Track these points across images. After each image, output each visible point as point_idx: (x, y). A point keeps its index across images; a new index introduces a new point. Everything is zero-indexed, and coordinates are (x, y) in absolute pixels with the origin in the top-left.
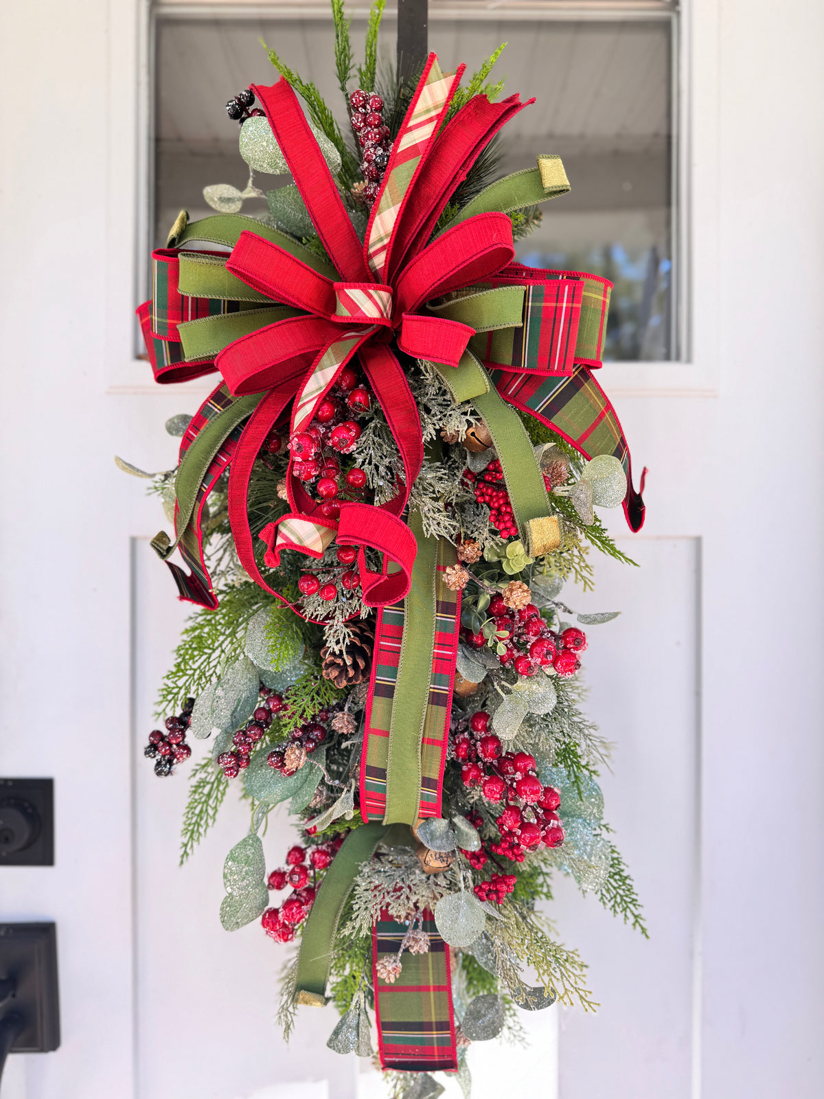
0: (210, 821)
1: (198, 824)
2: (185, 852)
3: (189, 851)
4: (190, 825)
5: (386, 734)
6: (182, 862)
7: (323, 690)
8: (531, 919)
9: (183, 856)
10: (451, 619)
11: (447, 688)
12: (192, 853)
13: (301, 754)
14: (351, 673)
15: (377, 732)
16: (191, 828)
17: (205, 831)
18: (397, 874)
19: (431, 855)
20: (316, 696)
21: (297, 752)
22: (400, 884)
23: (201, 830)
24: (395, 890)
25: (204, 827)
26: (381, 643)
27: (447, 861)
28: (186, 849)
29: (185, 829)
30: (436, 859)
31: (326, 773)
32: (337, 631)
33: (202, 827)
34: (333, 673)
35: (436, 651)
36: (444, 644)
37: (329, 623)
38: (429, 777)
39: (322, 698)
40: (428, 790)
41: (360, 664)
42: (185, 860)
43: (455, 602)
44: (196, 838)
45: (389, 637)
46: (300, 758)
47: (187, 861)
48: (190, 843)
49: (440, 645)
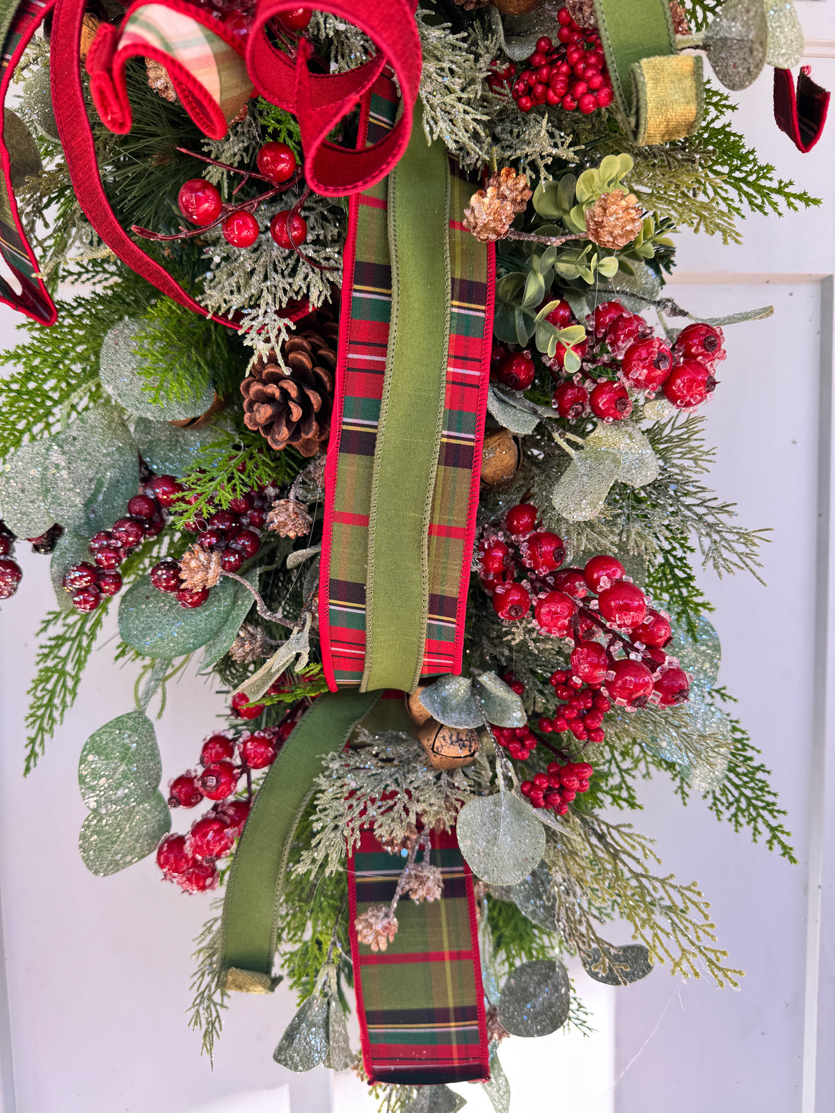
0: (69, 699)
1: (50, 704)
2: (33, 751)
3: (38, 749)
4: (39, 707)
5: (364, 521)
6: (28, 769)
7: (250, 465)
8: (612, 838)
9: (29, 757)
10: (478, 312)
11: (472, 436)
12: (43, 753)
13: (209, 562)
14: (297, 413)
15: (347, 518)
16: (40, 713)
17: (62, 715)
18: (386, 771)
19: (444, 737)
20: (237, 474)
21: (202, 557)
22: (392, 788)
23: (56, 714)
24: (384, 797)
25: (60, 709)
26: (350, 356)
27: (471, 746)
28: (33, 747)
29: (32, 716)
30: (452, 743)
31: (257, 599)
32: (265, 325)
33: (57, 708)
34: (262, 410)
35: (451, 369)
36: (465, 358)
37: (249, 314)
38: (442, 594)
39: (249, 476)
40: (440, 618)
41: (312, 399)
42: (32, 764)
43: (484, 280)
44: (47, 728)
45: (363, 343)
46: (207, 568)
47: (35, 765)
48: (40, 736)
49: (459, 359)
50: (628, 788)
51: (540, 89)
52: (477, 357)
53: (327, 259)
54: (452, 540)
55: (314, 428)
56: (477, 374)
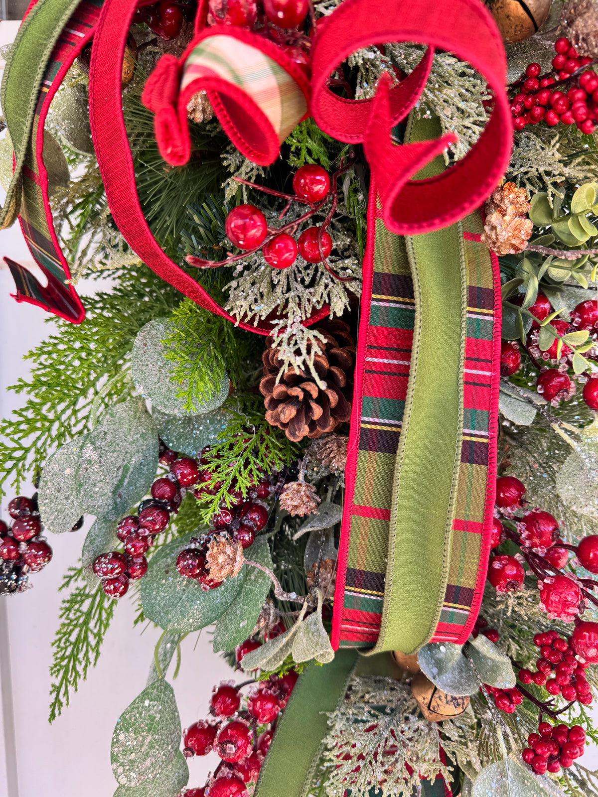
0: (92, 656)
1: (74, 657)
2: (57, 699)
3: (63, 699)
4: (63, 658)
5: (385, 515)
6: (53, 716)
7: (262, 450)
9: (54, 705)
10: (486, 316)
11: (486, 433)
12: (68, 704)
13: (235, 554)
14: (317, 412)
15: (365, 512)
16: (64, 663)
17: (85, 669)
18: (381, 723)
19: (440, 697)
20: (252, 459)
21: (229, 550)
22: (391, 742)
23: (79, 668)
24: (386, 753)
25: (84, 663)
26: (368, 359)
27: (463, 704)
28: (58, 695)
29: (55, 666)
30: (447, 703)
31: (275, 582)
32: (293, 335)
33: (80, 662)
34: (287, 412)
35: (465, 371)
36: (476, 360)
37: (277, 325)
38: (459, 585)
39: (262, 461)
40: (455, 605)
41: (331, 398)
42: (57, 711)
43: (491, 286)
44: (71, 679)
45: (381, 348)
46: (233, 560)
47: (60, 713)
48: (64, 686)
49: (471, 361)
50: (587, 719)
51: (538, 111)
52: (488, 358)
53: (344, 269)
54: (470, 534)
55: (331, 423)
56: (488, 374)
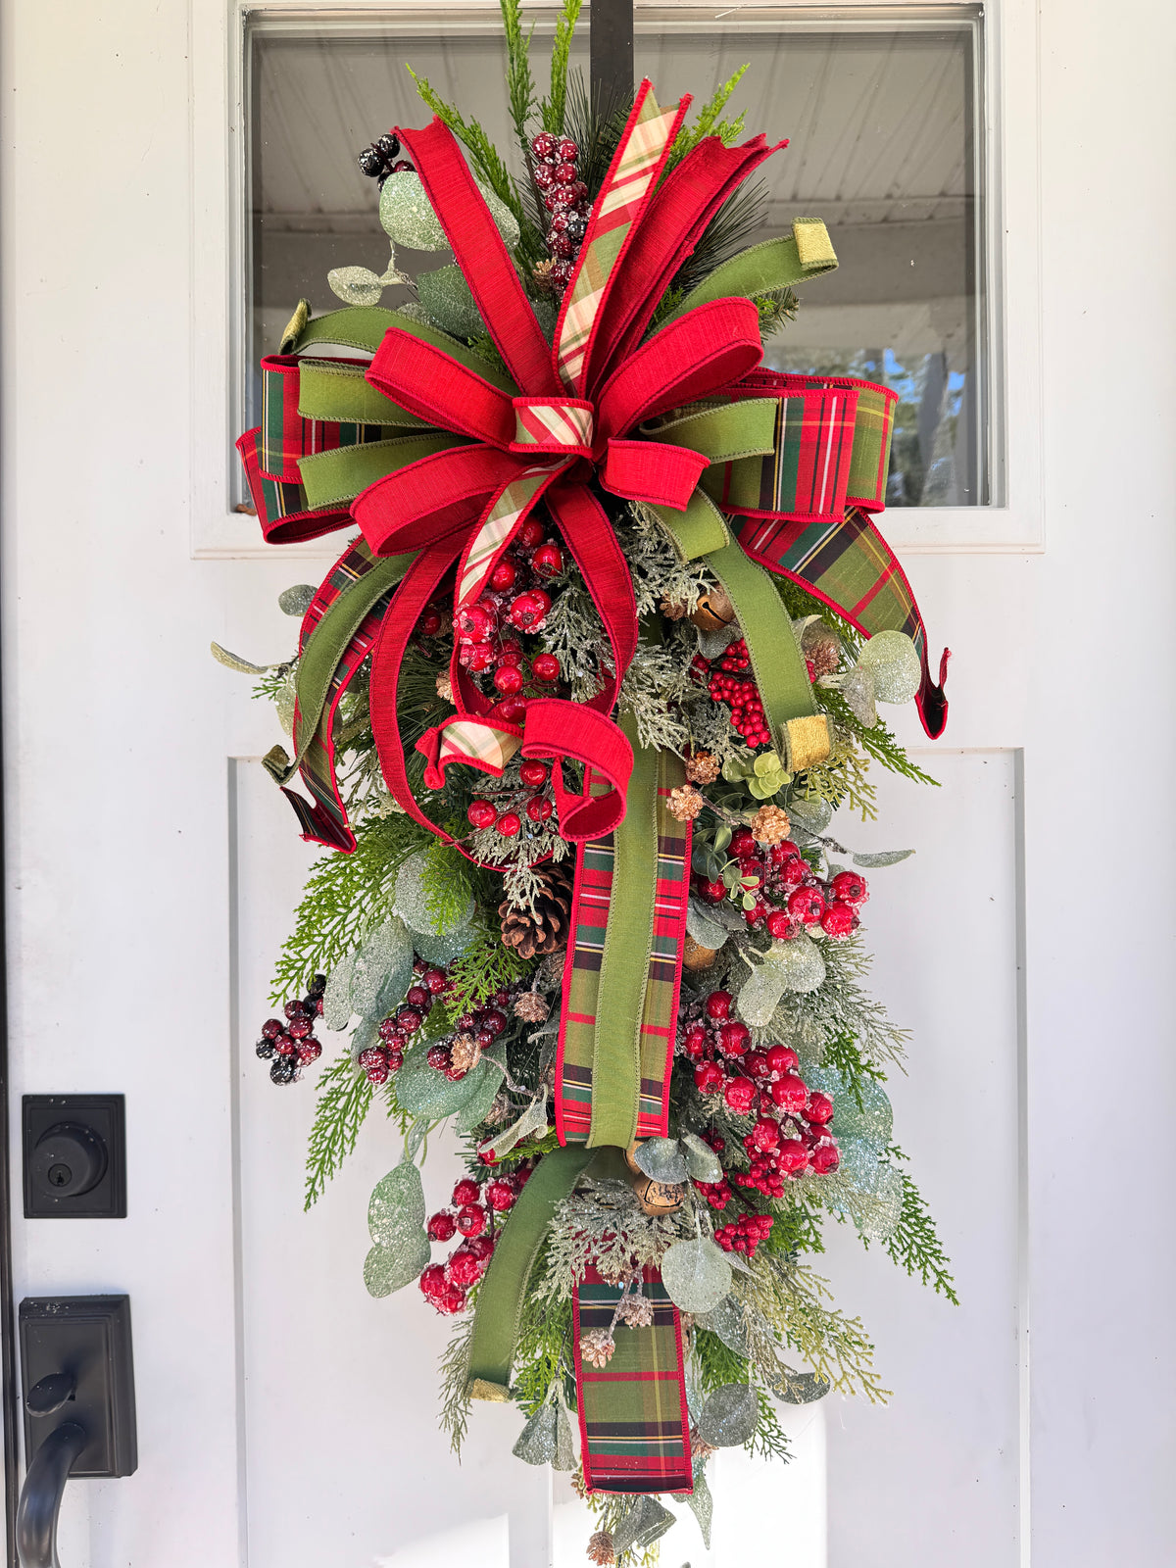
0: (347, 1147)
1: (329, 1150)
2: (313, 1189)
3: (317, 1188)
4: (318, 1152)
5: (591, 1020)
6: (308, 1205)
7: (501, 962)
8: (793, 1277)
9: (309, 1195)
10: (679, 862)
11: (674, 957)
12: (323, 1192)
13: (474, 1049)
14: (541, 937)
15: (578, 1018)
16: (319, 1157)
17: (341, 1159)
18: (606, 1215)
19: (654, 1189)
20: (492, 971)
21: (469, 1046)
22: (612, 1230)
23: (335, 1159)
24: (605, 1239)
25: (339, 1155)
26: (582, 895)
27: (677, 1197)
28: (313, 1186)
29: (312, 1159)
30: (661, 1195)
31: (507, 1076)
32: (521, 878)
33: (336, 1154)
34: (517, 937)
35: (658, 905)
36: (668, 897)
37: (509, 868)
38: (651, 1078)
39: (501, 973)
40: (650, 1097)
41: (553, 925)
42: (312, 1201)
43: (683, 838)
44: (327, 1170)
45: (593, 886)
46: (472, 1055)
47: (315, 1202)
48: (319, 1177)
49: (663, 897)
50: (816, 1233)
52: (678, 896)
54: (659, 1036)
55: (554, 946)
56: (678, 908)
